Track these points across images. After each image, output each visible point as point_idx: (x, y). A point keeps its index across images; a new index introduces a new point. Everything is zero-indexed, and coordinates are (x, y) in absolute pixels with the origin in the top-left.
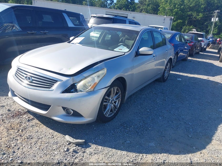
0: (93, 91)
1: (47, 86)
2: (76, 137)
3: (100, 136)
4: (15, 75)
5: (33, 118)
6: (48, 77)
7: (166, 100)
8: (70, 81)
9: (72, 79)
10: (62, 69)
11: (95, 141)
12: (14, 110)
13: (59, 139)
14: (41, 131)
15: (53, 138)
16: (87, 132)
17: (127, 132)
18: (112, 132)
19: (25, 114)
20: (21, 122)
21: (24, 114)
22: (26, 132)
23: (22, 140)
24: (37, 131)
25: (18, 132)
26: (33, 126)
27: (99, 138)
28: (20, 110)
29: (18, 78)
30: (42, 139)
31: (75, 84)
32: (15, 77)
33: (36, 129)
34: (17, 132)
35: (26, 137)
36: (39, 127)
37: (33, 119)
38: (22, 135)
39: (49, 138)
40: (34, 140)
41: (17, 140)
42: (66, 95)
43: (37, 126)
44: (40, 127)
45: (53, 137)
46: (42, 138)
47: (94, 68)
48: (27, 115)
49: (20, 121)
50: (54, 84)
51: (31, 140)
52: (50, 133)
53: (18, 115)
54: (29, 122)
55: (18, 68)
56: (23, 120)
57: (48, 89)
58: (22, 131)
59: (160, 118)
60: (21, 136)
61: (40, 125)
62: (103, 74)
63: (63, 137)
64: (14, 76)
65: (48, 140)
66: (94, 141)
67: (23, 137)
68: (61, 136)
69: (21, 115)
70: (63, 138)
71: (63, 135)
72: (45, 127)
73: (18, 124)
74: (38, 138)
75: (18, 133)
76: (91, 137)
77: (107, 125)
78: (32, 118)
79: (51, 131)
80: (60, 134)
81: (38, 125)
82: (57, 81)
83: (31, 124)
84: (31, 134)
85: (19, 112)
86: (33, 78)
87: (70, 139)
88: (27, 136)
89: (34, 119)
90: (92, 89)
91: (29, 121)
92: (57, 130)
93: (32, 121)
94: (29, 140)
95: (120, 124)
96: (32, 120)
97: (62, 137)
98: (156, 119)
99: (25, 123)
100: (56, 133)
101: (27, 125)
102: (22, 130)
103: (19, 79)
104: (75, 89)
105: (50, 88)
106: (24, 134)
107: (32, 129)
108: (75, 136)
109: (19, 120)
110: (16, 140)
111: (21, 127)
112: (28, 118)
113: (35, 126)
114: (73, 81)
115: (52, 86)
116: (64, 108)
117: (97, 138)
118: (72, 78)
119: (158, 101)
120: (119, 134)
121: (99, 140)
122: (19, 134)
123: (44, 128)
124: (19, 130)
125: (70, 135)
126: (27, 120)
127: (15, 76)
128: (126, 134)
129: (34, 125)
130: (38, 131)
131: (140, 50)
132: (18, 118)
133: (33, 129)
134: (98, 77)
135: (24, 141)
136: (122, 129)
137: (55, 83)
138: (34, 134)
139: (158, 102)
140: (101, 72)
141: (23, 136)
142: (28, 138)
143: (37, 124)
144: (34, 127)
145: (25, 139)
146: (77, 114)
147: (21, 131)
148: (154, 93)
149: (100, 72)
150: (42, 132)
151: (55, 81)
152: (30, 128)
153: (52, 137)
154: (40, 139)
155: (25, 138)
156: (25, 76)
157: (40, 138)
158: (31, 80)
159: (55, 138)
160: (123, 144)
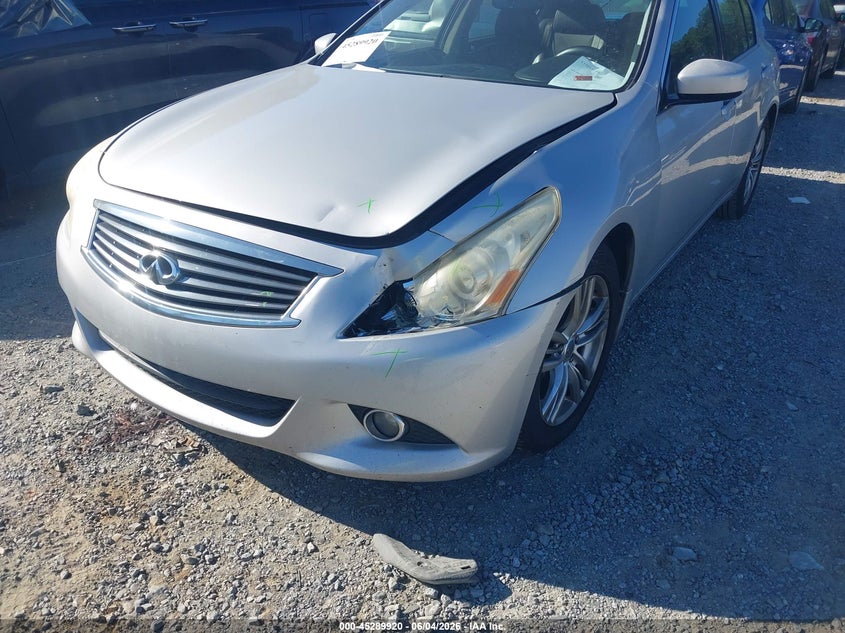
0: (503, 314)
1: (264, 305)
2: (422, 539)
3: (542, 529)
4: (93, 247)
5: (200, 446)
6: (260, 255)
7: (783, 308)
8: (381, 271)
9: (387, 262)
10: (331, 209)
11: (523, 562)
12: (109, 407)
13: (344, 556)
14: (251, 514)
15: (312, 552)
16: (471, 508)
17: (662, 499)
18: (591, 499)
19: (158, 423)
20: (148, 471)
21: (155, 428)
22: (182, 525)
23: (166, 573)
24: (229, 516)
25: (141, 529)
26: (208, 488)
27: (537, 539)
28: (134, 406)
29: (107, 263)
30: (264, 560)
31: (405, 285)
32: (93, 256)
33: (224, 503)
34: (138, 529)
35: (185, 557)
36: (237, 493)
37: (200, 451)
38: (166, 548)
39: (295, 552)
40: (227, 569)
41: (145, 573)
42: (369, 347)
43: (226, 488)
44: (243, 494)
45: (316, 549)
46: (262, 555)
47: (495, 193)
48: (172, 433)
49: (145, 468)
50: (297, 293)
51: (212, 567)
52: (293, 526)
53: (130, 431)
54: (186, 469)
55: (102, 212)
56: (156, 458)
57: (268, 319)
58: (160, 522)
59: (791, 406)
60: (159, 550)
61: (238, 482)
62: (544, 218)
63: (363, 543)
64: (87, 251)
65: (291, 569)
66: (517, 562)
67: (172, 556)
68: (349, 538)
69: (141, 433)
70: (362, 551)
71: (358, 532)
72: (263, 491)
73: (136, 481)
74: (245, 560)
75: (142, 537)
76: (496, 534)
77: (555, 462)
78: (197, 444)
79: (299, 512)
80: (343, 528)
81: (229, 482)
82: (311, 275)
83: (194, 479)
84: (207, 535)
85: (129, 414)
86: (183, 265)
87: (399, 557)
88: (189, 552)
89: (206, 452)
90: (496, 307)
91: (183, 461)
92: (325, 504)
93: (199, 463)
94: (202, 570)
95: (614, 451)
96: (196, 457)
97: (358, 541)
98: (771, 410)
99: (166, 476)
100: (323, 525)
101: (178, 485)
102: (161, 516)
103: (114, 269)
104: (405, 308)
105: (282, 312)
106: (173, 538)
107: (204, 506)
108: (417, 537)
109: (138, 461)
110: (137, 575)
111: (155, 497)
112: (178, 445)
113: (217, 487)
114: (394, 272)
115: (290, 302)
116: (359, 411)
117: (526, 542)
118: (386, 253)
119: (745, 317)
120: (626, 510)
121: (540, 553)
122: (151, 540)
123: (259, 498)
124: (146, 517)
125: (393, 534)
126: (176, 456)
127: (91, 252)
128: (659, 507)
129: (212, 484)
130: (234, 518)
131: (680, 76)
132: (133, 449)
133: (209, 508)
134: (523, 237)
135: (177, 577)
136: (633, 480)
137: (306, 284)
138: (219, 535)
139: (750, 322)
140: (533, 209)
141: (170, 550)
142: (195, 562)
143: (225, 476)
144: (212, 492)
145: (182, 566)
146: (422, 437)
147: (153, 519)
148: (713, 274)
149: (532, 213)
150: (255, 521)
151: (303, 274)
152: (196, 499)
153: (310, 547)
154: (255, 562)
155: (180, 561)
156: (144, 252)
157: (252, 558)
158: (175, 274)
159: (326, 551)
160: (660, 563)
